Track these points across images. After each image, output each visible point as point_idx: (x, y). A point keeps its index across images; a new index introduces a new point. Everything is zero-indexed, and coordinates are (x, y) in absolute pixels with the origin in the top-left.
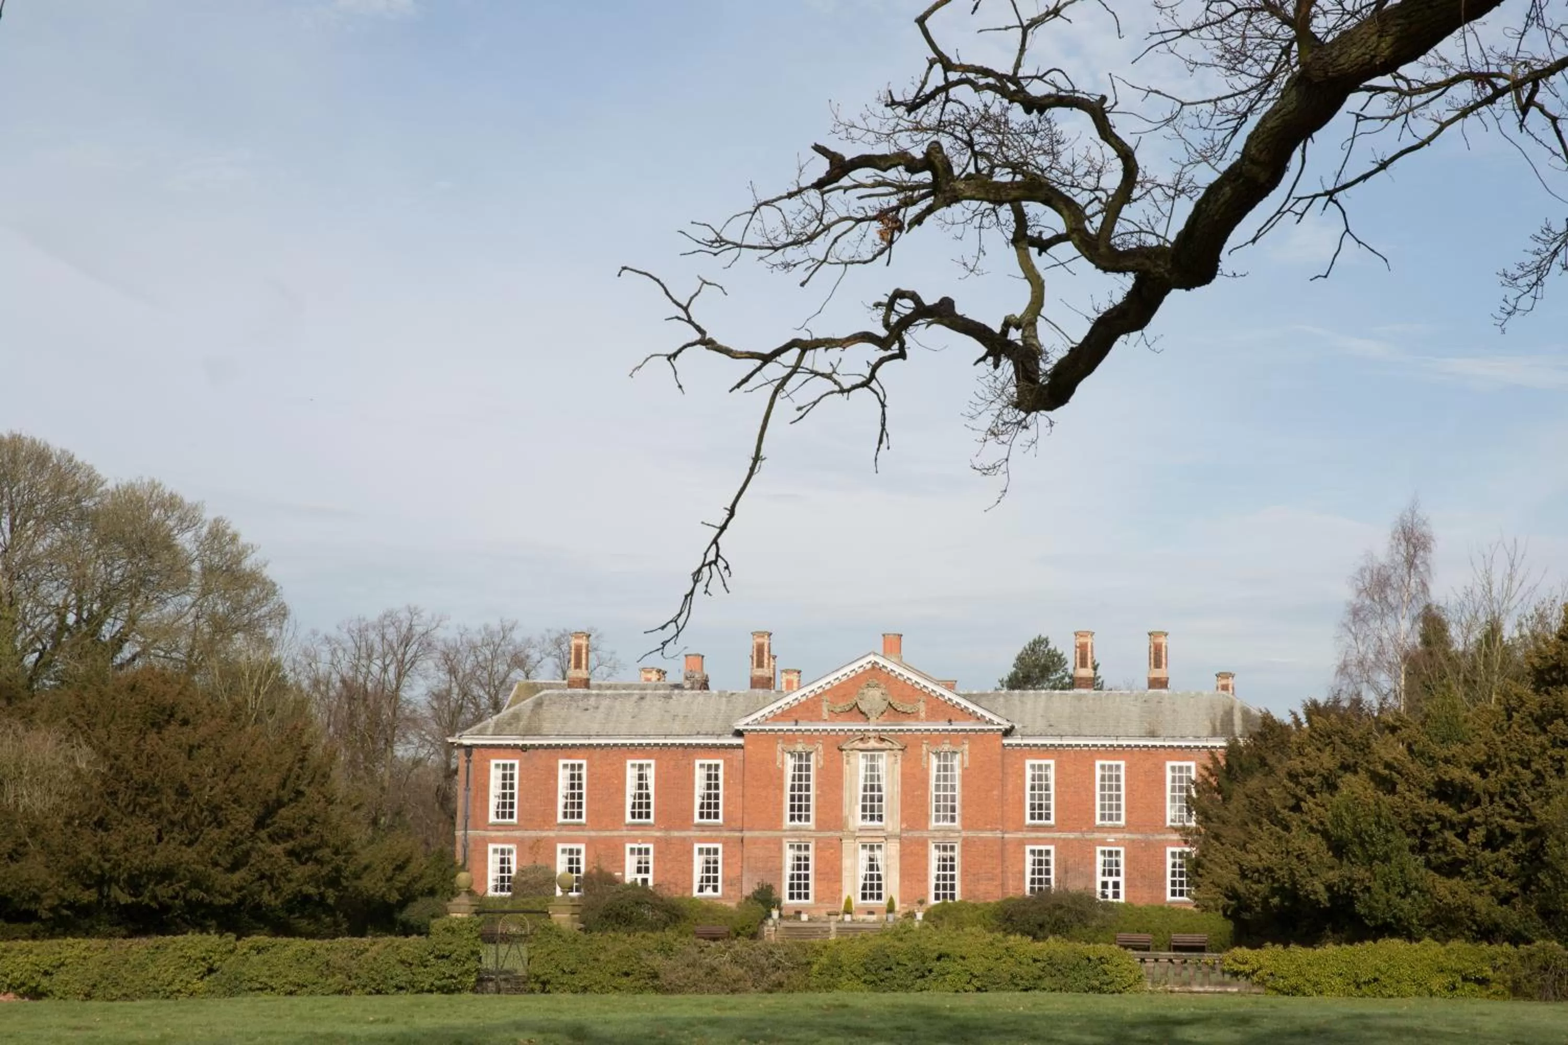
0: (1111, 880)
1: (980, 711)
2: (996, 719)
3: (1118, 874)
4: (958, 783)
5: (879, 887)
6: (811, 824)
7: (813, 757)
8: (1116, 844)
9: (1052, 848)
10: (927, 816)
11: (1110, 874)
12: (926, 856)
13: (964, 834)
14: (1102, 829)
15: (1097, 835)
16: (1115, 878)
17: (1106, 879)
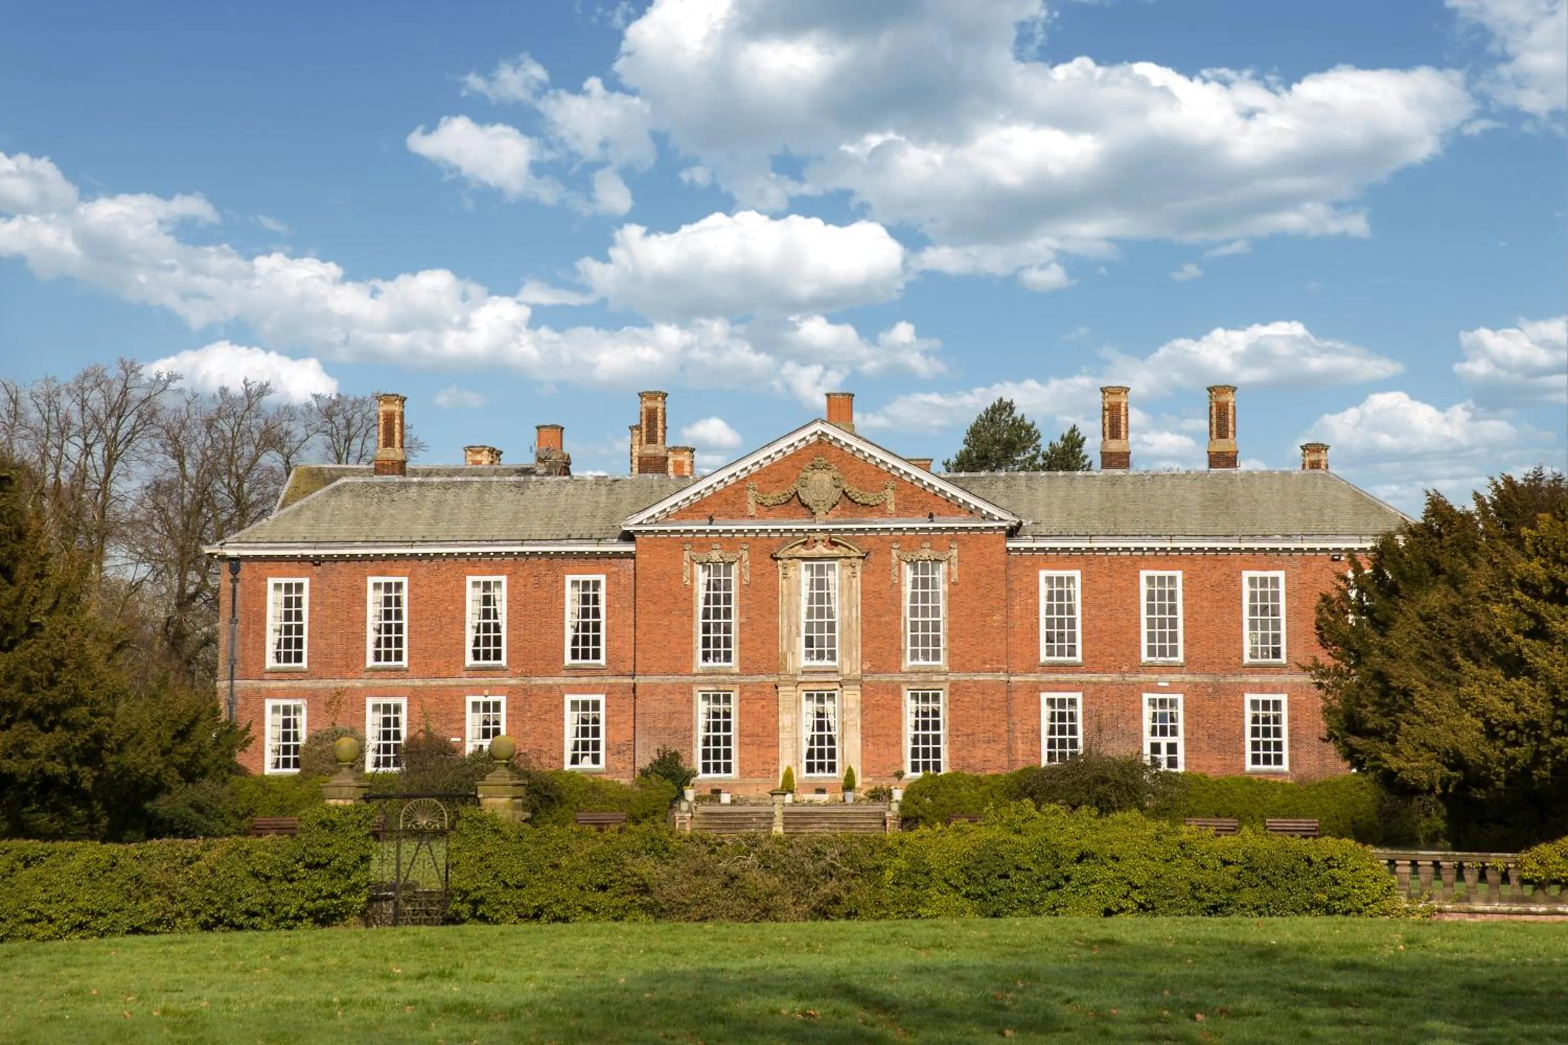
0: (1164, 741)
1: (974, 502)
2: (997, 513)
3: (1174, 733)
4: (942, 605)
5: (832, 754)
6: (734, 665)
7: (734, 569)
8: (1172, 689)
9: (1079, 696)
10: (900, 651)
11: (1163, 732)
12: (898, 709)
13: (953, 677)
14: (1150, 667)
15: (1143, 677)
16: (1170, 739)
17: (1158, 739)
